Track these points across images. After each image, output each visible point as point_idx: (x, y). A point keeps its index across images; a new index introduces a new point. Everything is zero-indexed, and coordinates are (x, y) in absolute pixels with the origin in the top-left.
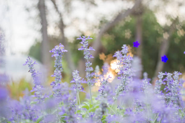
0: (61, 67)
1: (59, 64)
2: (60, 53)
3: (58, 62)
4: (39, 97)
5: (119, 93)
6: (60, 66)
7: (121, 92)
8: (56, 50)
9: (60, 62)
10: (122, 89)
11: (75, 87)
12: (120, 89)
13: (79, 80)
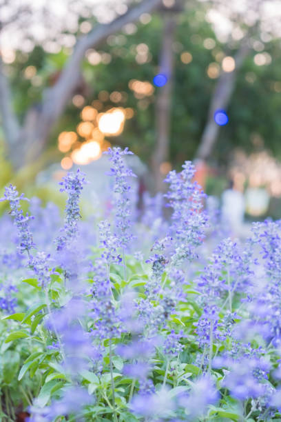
0: (77, 213)
1: (74, 208)
2: (77, 186)
3: (72, 204)
4: (42, 274)
5: (179, 261)
6: (75, 211)
7: (182, 260)
8: (70, 181)
9: (76, 203)
10: (184, 254)
11: (105, 256)
12: (181, 255)
13: (115, 243)
